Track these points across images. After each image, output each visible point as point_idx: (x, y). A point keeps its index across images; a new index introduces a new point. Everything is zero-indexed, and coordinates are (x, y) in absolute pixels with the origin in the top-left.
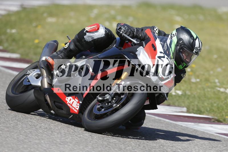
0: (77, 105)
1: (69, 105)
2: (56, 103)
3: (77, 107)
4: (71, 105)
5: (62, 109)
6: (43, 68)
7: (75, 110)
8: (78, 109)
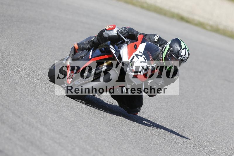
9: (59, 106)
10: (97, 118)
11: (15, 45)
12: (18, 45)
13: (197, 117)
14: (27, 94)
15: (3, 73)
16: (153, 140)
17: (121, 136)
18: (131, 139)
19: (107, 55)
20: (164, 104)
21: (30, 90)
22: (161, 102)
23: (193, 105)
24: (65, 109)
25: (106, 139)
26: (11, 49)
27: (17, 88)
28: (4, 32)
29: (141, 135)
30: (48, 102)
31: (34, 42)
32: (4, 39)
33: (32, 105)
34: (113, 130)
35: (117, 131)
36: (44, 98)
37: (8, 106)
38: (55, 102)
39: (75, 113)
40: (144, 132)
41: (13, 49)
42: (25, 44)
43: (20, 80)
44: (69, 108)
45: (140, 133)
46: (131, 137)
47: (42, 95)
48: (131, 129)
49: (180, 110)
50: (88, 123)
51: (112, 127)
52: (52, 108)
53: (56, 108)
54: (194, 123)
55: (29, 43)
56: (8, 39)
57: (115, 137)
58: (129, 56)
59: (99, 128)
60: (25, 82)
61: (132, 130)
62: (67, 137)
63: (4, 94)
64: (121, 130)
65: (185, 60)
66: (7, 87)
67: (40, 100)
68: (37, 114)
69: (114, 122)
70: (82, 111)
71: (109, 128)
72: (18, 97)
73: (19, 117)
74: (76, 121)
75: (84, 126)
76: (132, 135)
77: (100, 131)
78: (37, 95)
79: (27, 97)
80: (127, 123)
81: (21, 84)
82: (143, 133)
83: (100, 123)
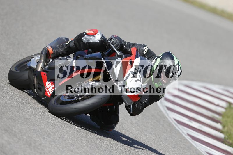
0: (51, 90)
1: (46, 88)
2: (39, 85)
3: (51, 92)
4: (48, 89)
5: (41, 91)
6: (43, 54)
7: (49, 94)
8: (51, 93)
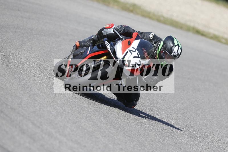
9: (78, 117)
10: (114, 128)
11: (35, 57)
12: (38, 58)
13: (212, 128)
14: (46, 104)
15: (23, 85)
16: (169, 150)
17: (138, 146)
18: (148, 149)
19: (103, 50)
20: (180, 115)
21: (50, 101)
22: (177, 113)
23: (208, 116)
24: (83, 120)
25: (123, 148)
26: (31, 61)
27: (37, 99)
28: (24, 44)
29: (157, 145)
30: (67, 113)
31: (53, 54)
32: (24, 51)
33: (51, 115)
34: (130, 140)
35: (134, 141)
36: (63, 109)
37: (28, 117)
38: (74, 112)
39: (93, 123)
40: (161, 142)
41: (33, 61)
42: (44, 56)
43: (39, 91)
44: (88, 119)
45: (156, 143)
46: (148, 147)
47: (61, 106)
48: (148, 139)
49: (195, 121)
50: (106, 133)
51: (129, 137)
52: (71, 118)
53: (74, 119)
54: (209, 134)
55: (48, 55)
56: (28, 52)
57: (132, 147)
58: (123, 52)
59: (117, 138)
60: (45, 93)
61: (149, 141)
62: (85, 146)
63: (24, 105)
64: (138, 140)
65: (178, 56)
66: (26, 98)
67: (59, 111)
68: (56, 124)
69: (132, 132)
70: (100, 122)
71: (126, 138)
72: (38, 108)
73: (39, 127)
74: (94, 131)
75: (102, 136)
76: (149, 145)
77: (118, 141)
78: (56, 106)
79: (46, 108)
80: (144, 134)
81: (40, 95)
82: (159, 143)
83: (117, 133)
